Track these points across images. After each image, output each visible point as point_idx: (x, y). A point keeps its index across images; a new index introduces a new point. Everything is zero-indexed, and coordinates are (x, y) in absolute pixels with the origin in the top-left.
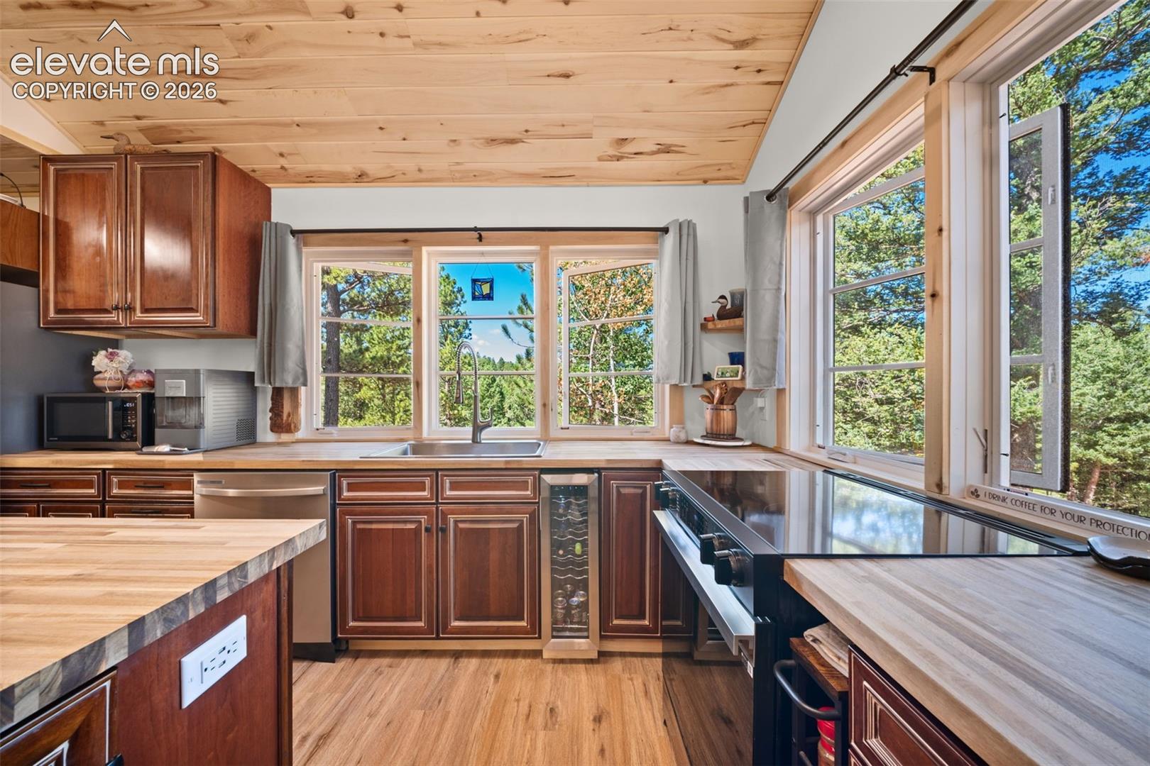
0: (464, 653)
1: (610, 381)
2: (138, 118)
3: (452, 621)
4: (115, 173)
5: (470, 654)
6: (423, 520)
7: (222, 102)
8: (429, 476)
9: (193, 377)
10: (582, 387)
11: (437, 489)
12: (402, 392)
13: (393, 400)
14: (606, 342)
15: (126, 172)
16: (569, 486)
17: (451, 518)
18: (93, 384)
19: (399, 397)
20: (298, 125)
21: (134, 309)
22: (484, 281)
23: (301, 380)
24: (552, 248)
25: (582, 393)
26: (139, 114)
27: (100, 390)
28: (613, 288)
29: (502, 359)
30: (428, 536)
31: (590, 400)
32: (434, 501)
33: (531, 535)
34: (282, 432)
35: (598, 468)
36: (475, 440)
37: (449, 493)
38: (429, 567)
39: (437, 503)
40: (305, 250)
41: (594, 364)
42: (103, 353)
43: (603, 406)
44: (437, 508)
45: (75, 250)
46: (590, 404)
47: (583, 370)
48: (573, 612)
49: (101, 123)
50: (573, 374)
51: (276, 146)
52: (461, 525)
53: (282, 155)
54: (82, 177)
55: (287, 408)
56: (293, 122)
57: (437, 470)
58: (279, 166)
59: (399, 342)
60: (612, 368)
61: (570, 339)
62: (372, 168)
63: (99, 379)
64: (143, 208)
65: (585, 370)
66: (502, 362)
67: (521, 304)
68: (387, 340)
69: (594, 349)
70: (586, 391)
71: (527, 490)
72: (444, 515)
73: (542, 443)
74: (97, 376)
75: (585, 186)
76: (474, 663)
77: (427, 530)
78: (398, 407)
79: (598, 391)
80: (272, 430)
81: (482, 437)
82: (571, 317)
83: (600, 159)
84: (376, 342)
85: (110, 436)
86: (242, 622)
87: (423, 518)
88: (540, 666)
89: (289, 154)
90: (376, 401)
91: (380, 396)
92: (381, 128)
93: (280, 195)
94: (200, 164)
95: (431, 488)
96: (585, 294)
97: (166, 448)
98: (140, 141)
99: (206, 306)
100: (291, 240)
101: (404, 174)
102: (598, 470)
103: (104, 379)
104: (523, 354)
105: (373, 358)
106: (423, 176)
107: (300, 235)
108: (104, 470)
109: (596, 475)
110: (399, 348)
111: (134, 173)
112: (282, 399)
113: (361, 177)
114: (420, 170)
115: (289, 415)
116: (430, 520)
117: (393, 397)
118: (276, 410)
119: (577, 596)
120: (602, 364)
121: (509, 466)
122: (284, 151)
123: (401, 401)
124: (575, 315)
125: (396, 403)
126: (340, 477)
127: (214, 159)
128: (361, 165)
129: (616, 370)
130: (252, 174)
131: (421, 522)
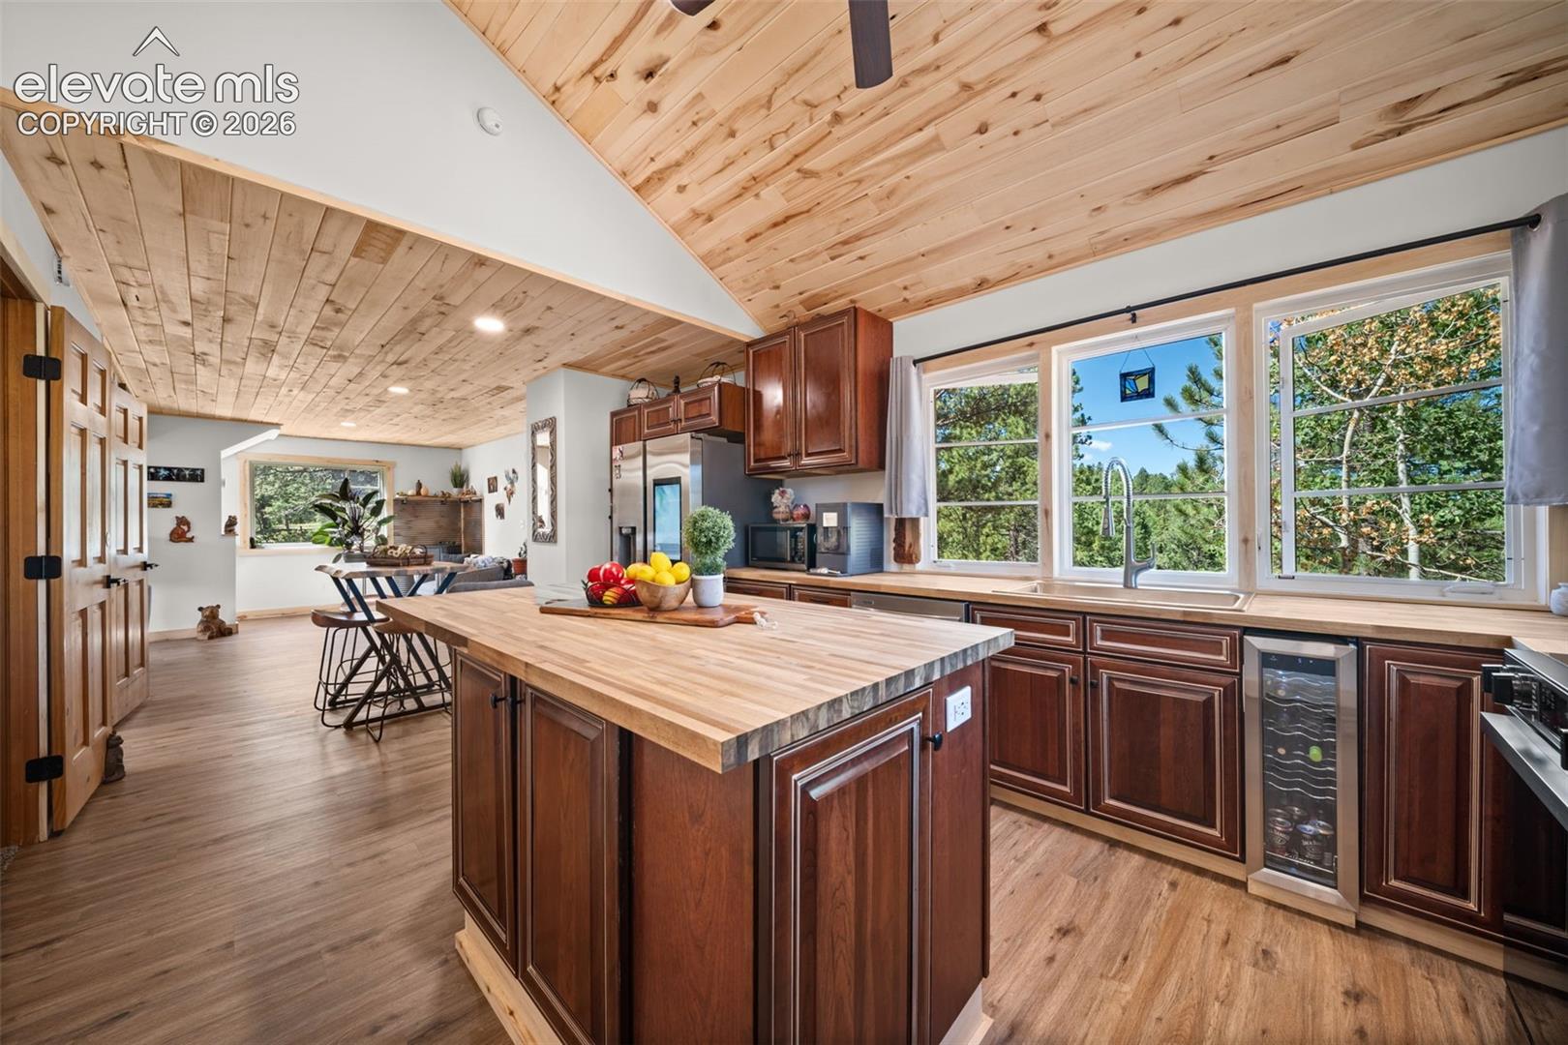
0: (1122, 845)
1: (1398, 502)
2: (801, 294)
3: (1107, 797)
4: (787, 344)
5: (1132, 848)
6: (1067, 670)
7: (861, 258)
8: (1074, 620)
9: (841, 509)
10: (1324, 513)
11: (1084, 635)
12: (989, 524)
13: (977, 536)
14: (1385, 429)
15: (795, 341)
16: (1298, 657)
17: (1104, 674)
18: (771, 516)
19: (986, 530)
20: (923, 255)
21: (801, 454)
22: (1140, 374)
23: (924, 510)
24: (1256, 306)
25: (1325, 525)
26: (801, 290)
27: (775, 521)
28: (1401, 332)
29: (1143, 472)
30: (1074, 689)
31: (1343, 537)
32: (1081, 650)
33: (1227, 717)
34: (904, 563)
35: (1357, 638)
36: (1127, 585)
37: (1100, 642)
38: (1076, 725)
39: (1085, 652)
40: (924, 377)
41: (1352, 469)
42: (777, 491)
43: (1378, 549)
44: (1085, 659)
45: (765, 413)
46: (1344, 543)
47: (1327, 483)
48: (1306, 843)
49: (777, 306)
50: (1305, 493)
51: (899, 282)
52: (1117, 685)
53: (905, 288)
54: (768, 353)
55: (908, 539)
56: (919, 254)
57: (1085, 614)
58: (902, 299)
59: (986, 458)
60: (1402, 476)
61: (1296, 429)
62: (991, 273)
63: (777, 513)
64: (805, 369)
65: (1333, 484)
66: (1144, 476)
67: (1189, 384)
68: (970, 456)
69: (1353, 444)
70: (1334, 521)
71: (1221, 654)
72: (1095, 667)
73: (1242, 596)
74: (776, 510)
75: (1326, 195)
76: (1137, 860)
77: (1072, 681)
78: (984, 543)
79: (1364, 520)
80: (895, 560)
81: (1138, 582)
82: (1299, 391)
83: (1356, 147)
84: (956, 461)
85: (789, 559)
86: (967, 690)
87: (1068, 668)
88: (1243, 899)
89: (912, 285)
90: (955, 535)
91: (960, 530)
92: (1007, 228)
93: (901, 326)
94: (845, 320)
95: (1077, 634)
96: (1332, 352)
97: (825, 571)
98: (802, 314)
99: (851, 446)
100: (913, 370)
101: (1030, 267)
102: (1359, 641)
103: (779, 512)
104: (1191, 463)
105: (959, 482)
106: (1054, 262)
107: (920, 364)
108: (790, 584)
109: (1352, 647)
110: (985, 466)
111: (800, 341)
112: (904, 529)
113: (982, 285)
114: (1050, 257)
115: (910, 546)
116: (1075, 671)
117: (977, 531)
118: (899, 540)
119: (1314, 825)
120: (1375, 471)
121: (1189, 619)
122: (907, 283)
123: (987, 536)
124: (1307, 388)
125: (982, 539)
126: (974, 609)
127: (854, 312)
128: (982, 274)
129: (1412, 481)
130: (878, 314)
131: (1064, 671)
